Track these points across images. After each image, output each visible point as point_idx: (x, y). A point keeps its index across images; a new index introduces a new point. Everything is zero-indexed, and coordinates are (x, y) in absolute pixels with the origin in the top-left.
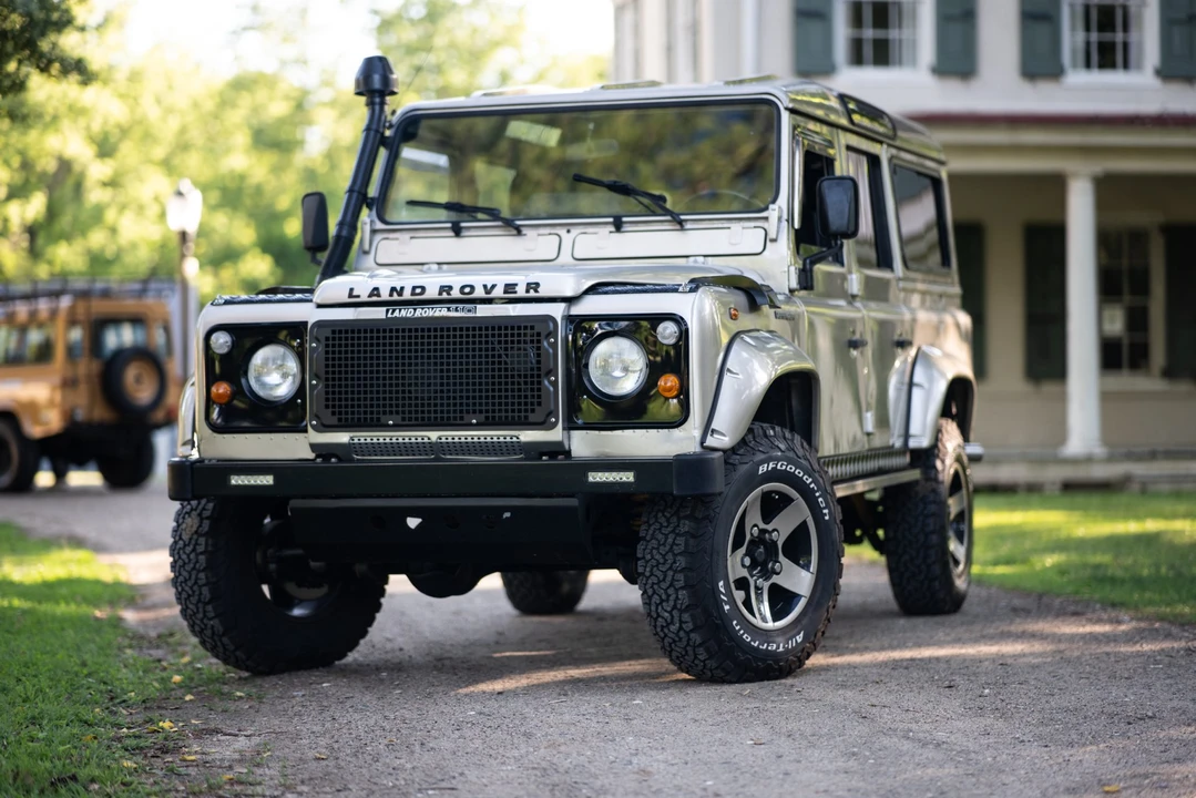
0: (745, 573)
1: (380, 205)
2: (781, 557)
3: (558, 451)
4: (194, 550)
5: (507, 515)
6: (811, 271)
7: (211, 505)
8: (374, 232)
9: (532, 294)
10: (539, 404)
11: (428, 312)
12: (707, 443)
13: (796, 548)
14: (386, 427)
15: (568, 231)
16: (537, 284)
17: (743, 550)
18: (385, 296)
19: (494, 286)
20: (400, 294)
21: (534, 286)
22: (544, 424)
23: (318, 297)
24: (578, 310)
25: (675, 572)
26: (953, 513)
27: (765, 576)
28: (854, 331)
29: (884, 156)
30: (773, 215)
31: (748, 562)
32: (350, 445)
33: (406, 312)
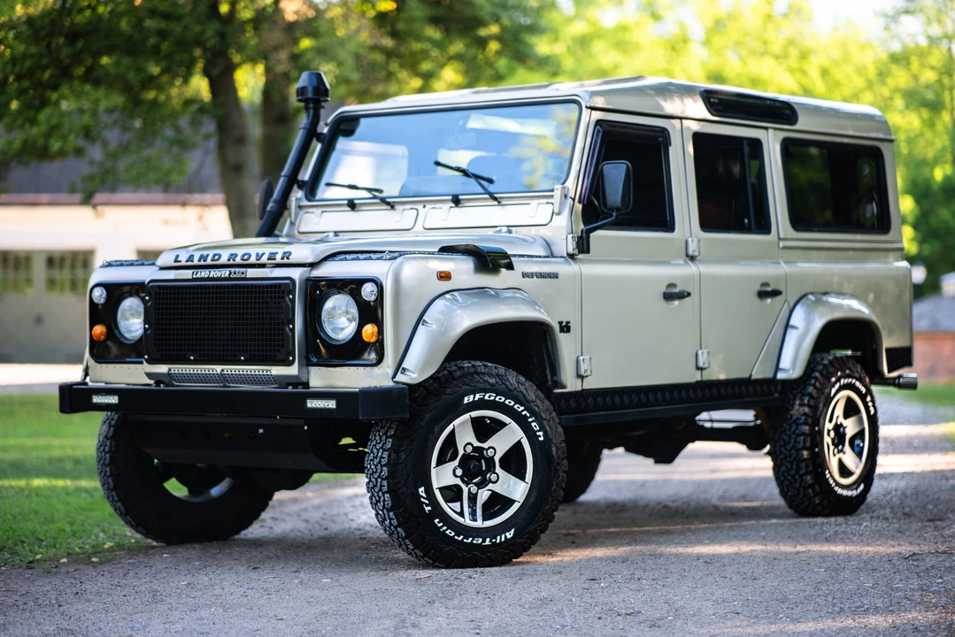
0: (458, 481)
1: (311, 188)
2: (498, 469)
3: (299, 382)
4: (104, 450)
5: (261, 431)
6: (588, 238)
7: (116, 416)
8: (301, 206)
9: (285, 261)
10: (283, 346)
11: (218, 273)
12: (396, 379)
13: (513, 463)
14: (189, 361)
15: (424, 207)
16: (290, 253)
17: (456, 462)
18: (196, 262)
19: (263, 254)
20: (205, 261)
21: (287, 255)
22: (285, 362)
23: (160, 261)
24: (318, 273)
25: (382, 479)
26: (850, 432)
27: (480, 485)
28: (672, 285)
29: (772, 141)
30: (557, 194)
31: (459, 472)
32: (169, 374)
33: (204, 274)
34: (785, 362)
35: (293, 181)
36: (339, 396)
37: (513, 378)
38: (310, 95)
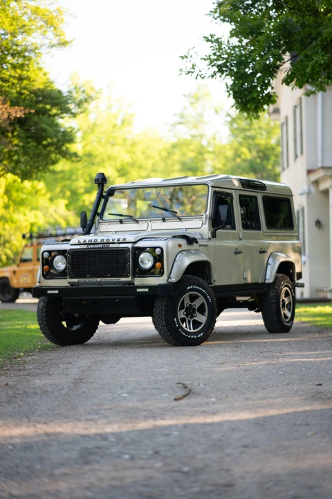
0: (185, 316)
1: (101, 215)
2: (197, 312)
3: (131, 283)
4: (42, 311)
5: (117, 301)
6: (215, 232)
7: (46, 299)
8: (99, 223)
9: (124, 241)
10: (125, 271)
11: (98, 246)
12: (169, 281)
13: (201, 310)
14: (86, 277)
15: (151, 222)
16: (126, 239)
17: (184, 310)
18: (87, 242)
19: (115, 239)
22: (127, 276)
23: (71, 242)
24: (136, 245)
26: (286, 303)
27: (191, 318)
28: (237, 249)
29: (260, 196)
30: (204, 217)
31: (185, 313)
32: (78, 282)
33: (92, 246)
34: (268, 277)
35: (95, 213)
36: (149, 287)
37: (201, 280)
38: (100, 181)
